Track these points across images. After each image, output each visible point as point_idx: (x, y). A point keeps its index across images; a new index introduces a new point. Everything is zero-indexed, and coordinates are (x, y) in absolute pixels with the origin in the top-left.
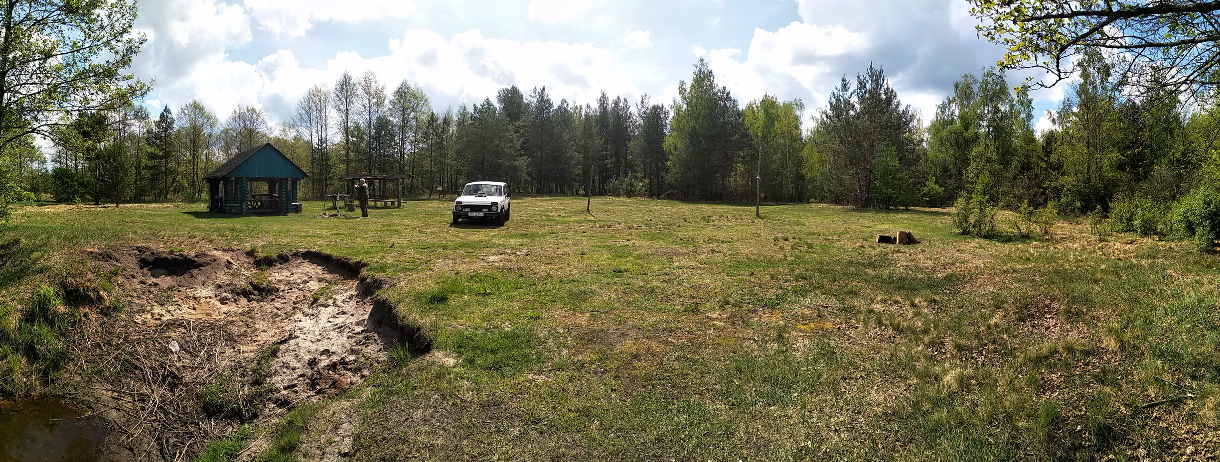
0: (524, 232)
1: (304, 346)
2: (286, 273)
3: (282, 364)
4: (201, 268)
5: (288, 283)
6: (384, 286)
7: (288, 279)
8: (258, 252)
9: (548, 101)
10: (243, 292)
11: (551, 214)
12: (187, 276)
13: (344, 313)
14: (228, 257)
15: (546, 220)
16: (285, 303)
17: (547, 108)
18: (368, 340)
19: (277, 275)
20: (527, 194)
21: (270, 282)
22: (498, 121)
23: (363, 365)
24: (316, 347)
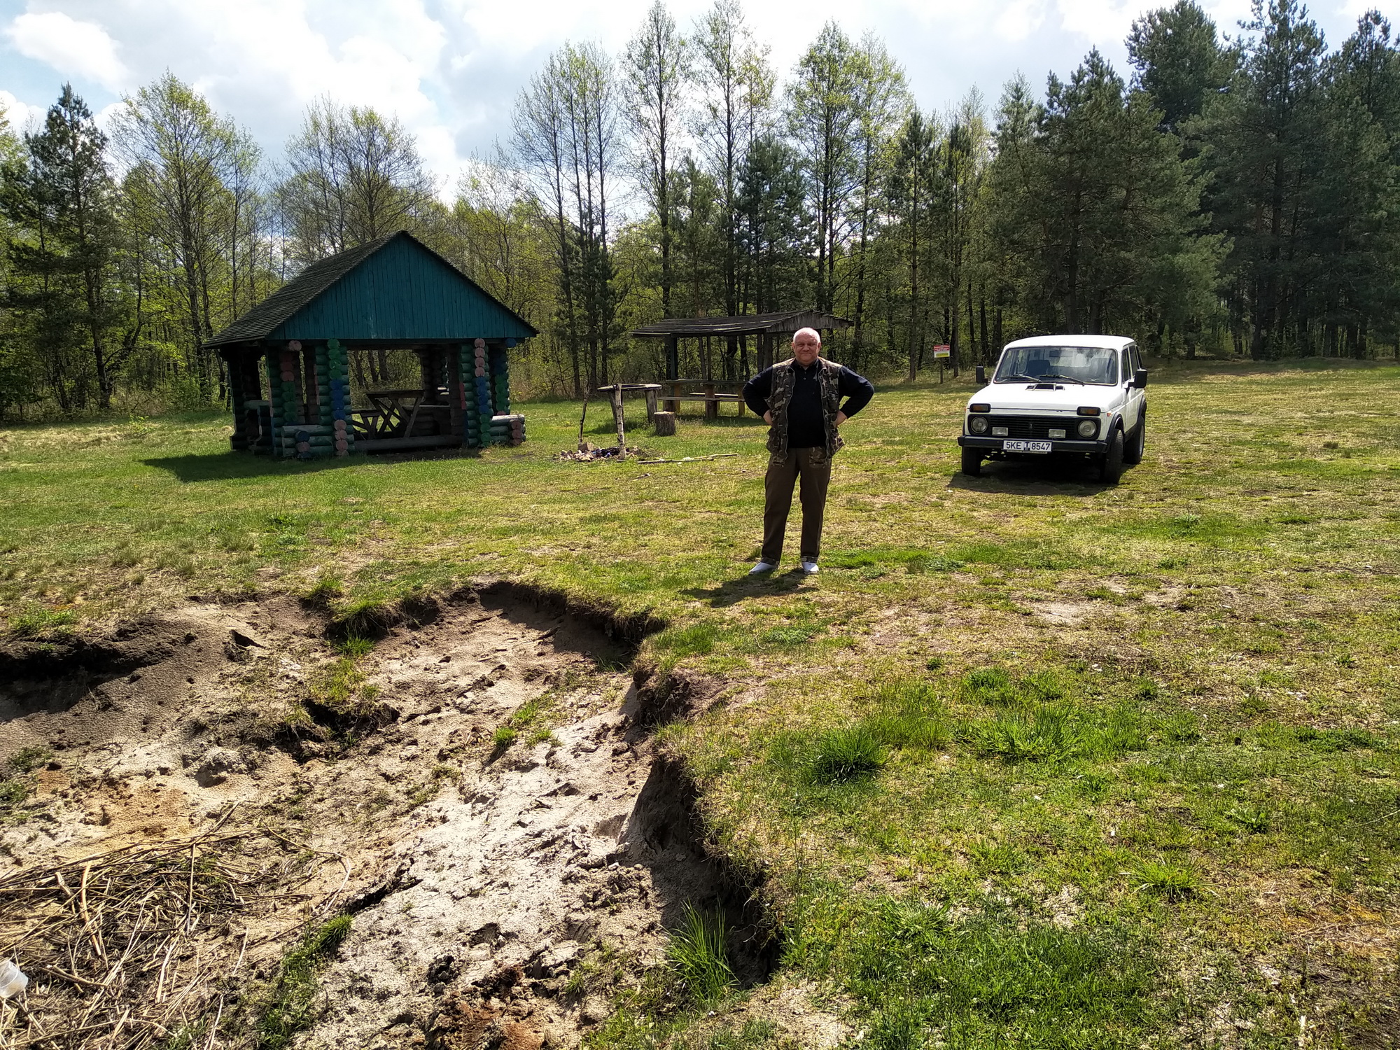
0: (1184, 515)
1: (426, 913)
2: (427, 657)
3: (348, 982)
4: (139, 671)
5: (431, 690)
6: (696, 702)
7: (430, 677)
8: (339, 595)
9: (1306, 31)
10: (278, 736)
11: (1298, 442)
12: (86, 707)
13: (570, 790)
14: (237, 620)
15: (1273, 467)
16: (414, 758)
17: (1302, 57)
18: (622, 890)
19: (396, 665)
20: (1219, 361)
21: (370, 692)
22: (1126, 125)
23: (592, 980)
24: (461, 916)
